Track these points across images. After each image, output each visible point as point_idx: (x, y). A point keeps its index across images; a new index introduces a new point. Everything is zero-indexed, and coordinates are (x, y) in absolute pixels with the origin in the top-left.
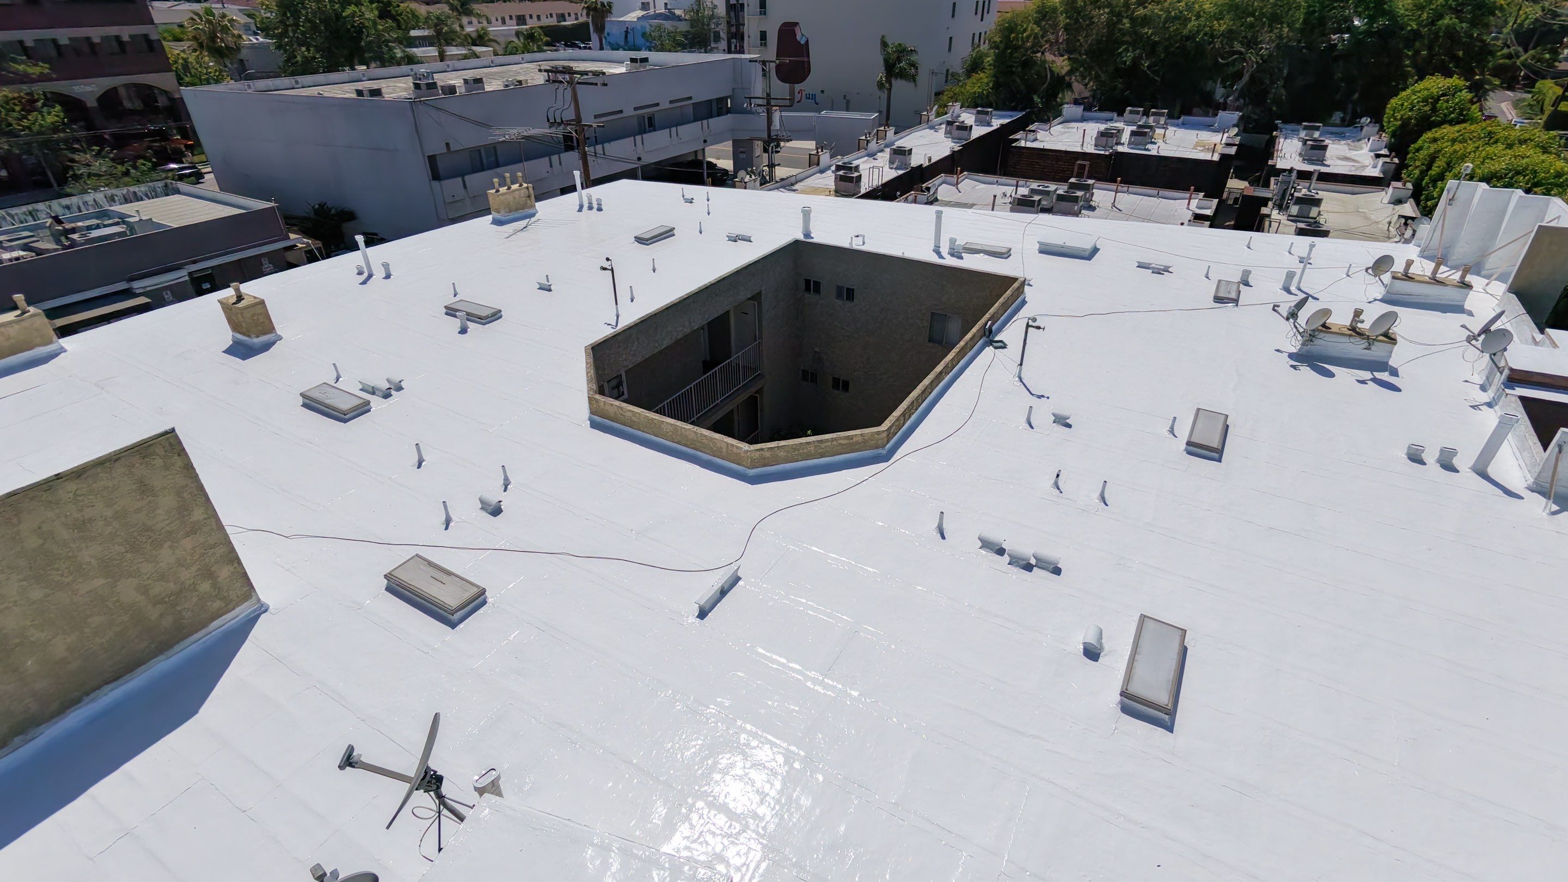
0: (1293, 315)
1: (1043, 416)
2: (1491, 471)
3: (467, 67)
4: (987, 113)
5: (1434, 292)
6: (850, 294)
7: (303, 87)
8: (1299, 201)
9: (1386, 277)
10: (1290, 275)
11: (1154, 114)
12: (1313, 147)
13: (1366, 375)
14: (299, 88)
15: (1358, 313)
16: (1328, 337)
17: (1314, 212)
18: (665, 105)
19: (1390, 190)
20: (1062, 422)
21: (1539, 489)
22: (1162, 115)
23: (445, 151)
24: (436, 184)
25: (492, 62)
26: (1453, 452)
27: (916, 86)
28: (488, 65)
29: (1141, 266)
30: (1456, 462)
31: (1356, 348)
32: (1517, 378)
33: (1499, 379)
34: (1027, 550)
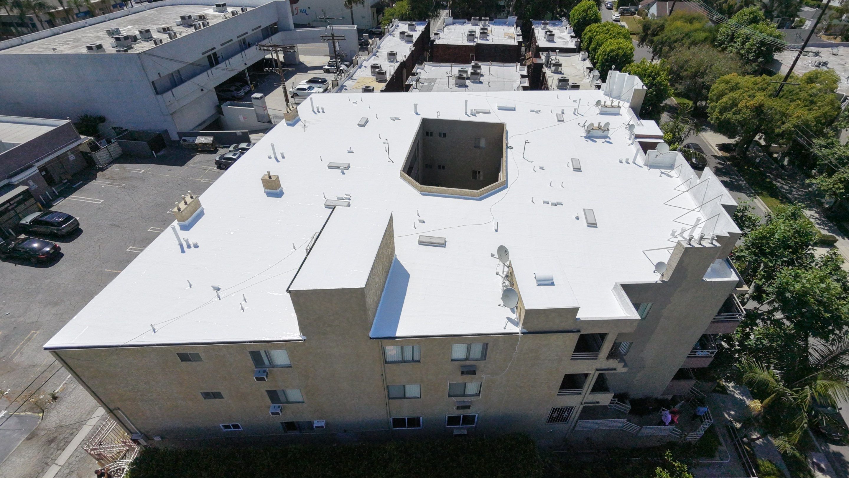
0: (584, 126)
1: (537, 169)
2: (636, 162)
3: (117, 16)
4: (413, 25)
5: (612, 110)
6: (445, 135)
7: (27, 43)
8: (554, 65)
9: (600, 107)
10: (575, 109)
11: (484, 20)
12: (550, 35)
13: (603, 140)
14: (24, 44)
15: (599, 123)
16: (594, 131)
17: (560, 69)
18: (250, 33)
19: (581, 55)
20: (542, 168)
21: (646, 165)
22: (487, 20)
23: (159, 77)
24: (159, 97)
25: (129, 11)
26: (628, 159)
27: (364, 6)
28: (126, 14)
29: (531, 111)
30: (629, 161)
31: (600, 133)
32: (637, 137)
33: (633, 137)
34: (555, 202)
